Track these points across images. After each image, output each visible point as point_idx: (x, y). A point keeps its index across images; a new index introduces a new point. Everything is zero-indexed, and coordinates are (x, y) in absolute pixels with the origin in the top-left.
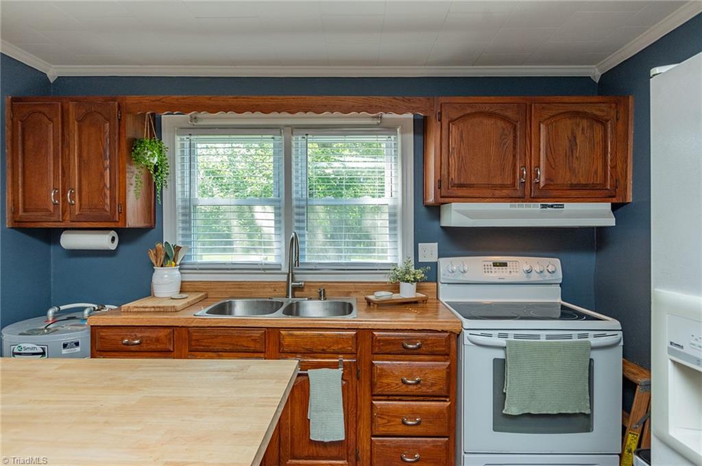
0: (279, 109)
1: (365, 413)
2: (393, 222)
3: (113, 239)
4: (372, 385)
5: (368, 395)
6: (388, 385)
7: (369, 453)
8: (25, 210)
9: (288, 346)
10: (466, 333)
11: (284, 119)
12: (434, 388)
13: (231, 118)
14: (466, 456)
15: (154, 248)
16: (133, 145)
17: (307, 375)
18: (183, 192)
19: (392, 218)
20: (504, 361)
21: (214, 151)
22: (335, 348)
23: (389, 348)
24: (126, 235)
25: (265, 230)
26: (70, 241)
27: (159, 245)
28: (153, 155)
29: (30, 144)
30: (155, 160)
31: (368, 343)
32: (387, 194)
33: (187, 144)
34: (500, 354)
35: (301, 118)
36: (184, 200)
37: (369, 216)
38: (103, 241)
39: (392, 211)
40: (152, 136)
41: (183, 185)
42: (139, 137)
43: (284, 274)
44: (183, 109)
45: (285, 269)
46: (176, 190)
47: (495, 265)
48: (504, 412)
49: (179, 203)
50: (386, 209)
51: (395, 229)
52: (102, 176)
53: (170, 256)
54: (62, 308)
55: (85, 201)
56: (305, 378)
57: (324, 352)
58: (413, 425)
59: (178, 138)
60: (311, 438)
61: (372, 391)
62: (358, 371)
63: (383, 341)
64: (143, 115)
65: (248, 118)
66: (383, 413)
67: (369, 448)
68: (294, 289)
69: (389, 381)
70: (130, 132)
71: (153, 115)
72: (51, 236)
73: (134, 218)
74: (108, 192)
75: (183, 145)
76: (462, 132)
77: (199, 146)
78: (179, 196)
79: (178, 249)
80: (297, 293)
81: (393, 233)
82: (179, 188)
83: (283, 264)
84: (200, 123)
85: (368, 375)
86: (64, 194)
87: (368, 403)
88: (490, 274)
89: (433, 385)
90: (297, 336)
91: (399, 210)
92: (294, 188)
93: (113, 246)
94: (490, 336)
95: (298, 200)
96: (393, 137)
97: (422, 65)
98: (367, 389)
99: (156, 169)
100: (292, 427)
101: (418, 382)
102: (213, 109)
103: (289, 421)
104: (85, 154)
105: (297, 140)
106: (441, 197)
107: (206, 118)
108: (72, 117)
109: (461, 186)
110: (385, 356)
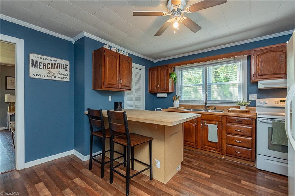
0: (202, 61)
1: (224, 138)
2: (239, 88)
3: (166, 95)
4: (226, 130)
5: (225, 133)
6: (231, 131)
7: (225, 149)
8: (151, 89)
9: (203, 118)
10: (258, 119)
11: (204, 63)
12: (246, 134)
13: (191, 65)
14: (258, 155)
15: (174, 96)
16: (170, 74)
17: (207, 125)
18: (180, 84)
19: (239, 87)
20: (272, 128)
21: (189, 73)
22: (216, 120)
23: (232, 121)
24: (168, 94)
25: (200, 92)
26: (159, 95)
27: (175, 96)
28: (174, 76)
29: (152, 76)
30: (174, 77)
31: (225, 119)
32: (238, 80)
33: (181, 73)
34: (271, 126)
35: (208, 62)
36: (180, 86)
37: (231, 87)
38: (164, 95)
39: (239, 85)
40: (174, 72)
41: (180, 82)
42: (171, 72)
43: (204, 103)
44: (180, 65)
45: (204, 102)
46: (179, 84)
47: (281, 101)
48: (271, 143)
49: (179, 86)
50: (237, 85)
51: (240, 90)
52: (164, 81)
53: (177, 98)
54: (157, 109)
55: (161, 87)
56: (207, 126)
57: (212, 120)
58: (239, 142)
59: (179, 71)
60: (208, 140)
61: (226, 132)
62: (222, 126)
63: (229, 119)
64: (172, 68)
65: (195, 64)
66: (229, 138)
67: (225, 147)
68: (207, 107)
69: (231, 130)
70: (169, 72)
71: (174, 67)
72: (155, 94)
73: (170, 90)
74: (165, 85)
75: (180, 73)
76: (262, 58)
77: (184, 73)
78: (179, 85)
79: (179, 97)
80: (208, 108)
81: (240, 91)
82: (179, 83)
83: (204, 101)
84: (184, 67)
85: (225, 128)
86: (158, 85)
87: (225, 135)
88: (278, 104)
89: (246, 133)
90: (205, 116)
91: (242, 85)
92: (207, 81)
93: (166, 96)
94: (267, 120)
95: (208, 83)
96: (239, 63)
97: (250, 39)
98: (225, 132)
99: (174, 79)
100: (204, 138)
101: (241, 131)
102: (186, 64)
103: (203, 136)
104: (161, 77)
105: (208, 68)
106: (254, 79)
107: (185, 66)
108: (159, 70)
109: (262, 75)
110: (230, 123)
